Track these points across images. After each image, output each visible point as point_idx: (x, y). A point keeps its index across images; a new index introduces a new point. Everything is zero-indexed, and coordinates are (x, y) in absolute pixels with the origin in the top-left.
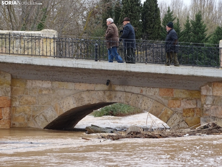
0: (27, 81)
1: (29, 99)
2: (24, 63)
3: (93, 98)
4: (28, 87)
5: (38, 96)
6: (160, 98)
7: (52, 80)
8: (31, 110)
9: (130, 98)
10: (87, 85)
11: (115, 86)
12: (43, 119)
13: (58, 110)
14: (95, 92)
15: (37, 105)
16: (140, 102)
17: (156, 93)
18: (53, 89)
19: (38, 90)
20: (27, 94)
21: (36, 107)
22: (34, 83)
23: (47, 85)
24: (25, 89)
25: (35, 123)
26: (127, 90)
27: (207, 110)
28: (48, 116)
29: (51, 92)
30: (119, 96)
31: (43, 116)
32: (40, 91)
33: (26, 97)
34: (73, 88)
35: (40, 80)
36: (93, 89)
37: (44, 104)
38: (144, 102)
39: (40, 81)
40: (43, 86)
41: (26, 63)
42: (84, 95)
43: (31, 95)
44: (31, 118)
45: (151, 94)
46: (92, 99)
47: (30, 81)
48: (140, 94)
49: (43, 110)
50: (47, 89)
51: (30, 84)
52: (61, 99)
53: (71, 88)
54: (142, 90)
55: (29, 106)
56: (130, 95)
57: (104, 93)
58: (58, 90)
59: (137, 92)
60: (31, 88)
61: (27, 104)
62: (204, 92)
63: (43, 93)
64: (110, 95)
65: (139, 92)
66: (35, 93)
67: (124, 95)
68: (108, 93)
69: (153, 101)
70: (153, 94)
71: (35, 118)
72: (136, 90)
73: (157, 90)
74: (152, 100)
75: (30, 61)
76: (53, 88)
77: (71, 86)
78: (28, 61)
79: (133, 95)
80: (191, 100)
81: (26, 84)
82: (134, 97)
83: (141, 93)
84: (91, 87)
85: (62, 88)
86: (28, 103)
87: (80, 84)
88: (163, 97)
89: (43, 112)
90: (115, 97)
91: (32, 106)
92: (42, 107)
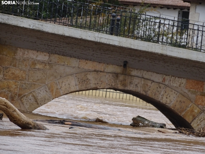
0: (17, 50)
1: (17, 72)
2: (31, 27)
3: (101, 81)
4: (17, 57)
5: (29, 70)
6: (186, 91)
7: (51, 52)
8: (18, 87)
9: (149, 87)
10: (95, 64)
11: (132, 69)
12: (33, 100)
13: (54, 91)
14: (105, 74)
15: (27, 82)
16: (162, 94)
17: (182, 85)
18: (50, 64)
19: (30, 63)
20: (15, 66)
21: (25, 84)
22: (26, 53)
23: (42, 57)
24: (14, 59)
25: (21, 105)
26: (146, 77)
28: (39, 98)
29: (48, 67)
30: (136, 83)
31: (33, 96)
32: (33, 64)
33: (13, 70)
34: (77, 65)
35: (35, 50)
36: (102, 70)
37: (35, 82)
38: (166, 94)
39: (35, 52)
40: (38, 59)
41: (34, 28)
42: (90, 76)
43: (20, 67)
44: (17, 97)
45: (175, 85)
46: (100, 83)
47: (22, 50)
48: (162, 84)
49: (34, 88)
50: (43, 62)
51: (21, 54)
52: (59, 77)
53: (73, 65)
54: (164, 79)
55: (16, 82)
56: (149, 83)
57: (117, 76)
58: (57, 66)
59: (157, 81)
60: (22, 59)
61: (13, 79)
63: (37, 67)
64: (125, 80)
65: (161, 80)
66: (26, 65)
67: (143, 82)
68: (121, 78)
69: (178, 94)
70: (178, 86)
71: (22, 97)
72: (158, 78)
73: (184, 81)
74: (176, 92)
75: (40, 26)
76: (50, 62)
77: (74, 62)
78: (37, 26)
79: (153, 83)
81: (15, 53)
82: (153, 86)
83: (163, 83)
84: (100, 67)
85: (63, 63)
86: (15, 78)
87: (87, 62)
88: (190, 91)
89: (34, 91)
90: (131, 83)
91: (19, 82)
92: (33, 85)
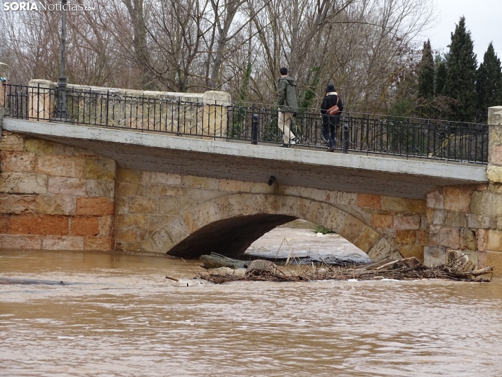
0: (142, 174)
1: (145, 203)
2: (128, 142)
3: (247, 206)
4: (144, 183)
5: (159, 199)
6: (359, 210)
7: (183, 173)
8: (147, 222)
9: (307, 208)
10: (239, 183)
11: (285, 187)
12: (166, 238)
13: (191, 224)
14: (250, 196)
15: (157, 214)
16: (325, 216)
17: (353, 202)
18: (183, 188)
19: (160, 189)
20: (141, 195)
21: (156, 217)
22: (154, 176)
23: (174, 180)
24: (140, 185)
25: (154, 244)
26: (304, 195)
27: (434, 235)
28: (173, 233)
29: (181, 193)
30: (290, 205)
31: (166, 232)
32: (163, 191)
33: (140, 200)
34: (216, 187)
35: (162, 172)
36: (248, 191)
37: (168, 213)
38: (331, 216)
39: (163, 174)
40: (169, 183)
41: (132, 142)
42: (233, 201)
43: (148, 196)
44: (147, 234)
45: (343, 203)
46: (245, 208)
47: (148, 173)
48: (326, 203)
49: (167, 222)
50: (175, 187)
51: (148, 179)
52: (195, 205)
53: (212, 188)
54: (328, 197)
55: (145, 215)
56: (307, 203)
57: (266, 198)
58: (192, 190)
59: (320, 199)
60: (149, 185)
61: (141, 212)
62: (431, 203)
63: (168, 194)
64: (276, 202)
65: (324, 198)
66: (155, 193)
67: (299, 203)
68: (271, 199)
69: (347, 214)
70: (347, 203)
71: (153, 235)
72: (319, 195)
73: (354, 196)
74: (344, 213)
75: (139, 139)
76: (183, 186)
77: (213, 184)
78: (135, 139)
79: (313, 203)
80: (411, 215)
81: (140, 178)
82: (314, 206)
83: (327, 201)
84: (244, 187)
85: (199, 187)
86: (144, 210)
87: (228, 182)
88: (363, 209)
89: (167, 226)
90: (284, 205)
91: (149, 215)
92: (165, 218)
